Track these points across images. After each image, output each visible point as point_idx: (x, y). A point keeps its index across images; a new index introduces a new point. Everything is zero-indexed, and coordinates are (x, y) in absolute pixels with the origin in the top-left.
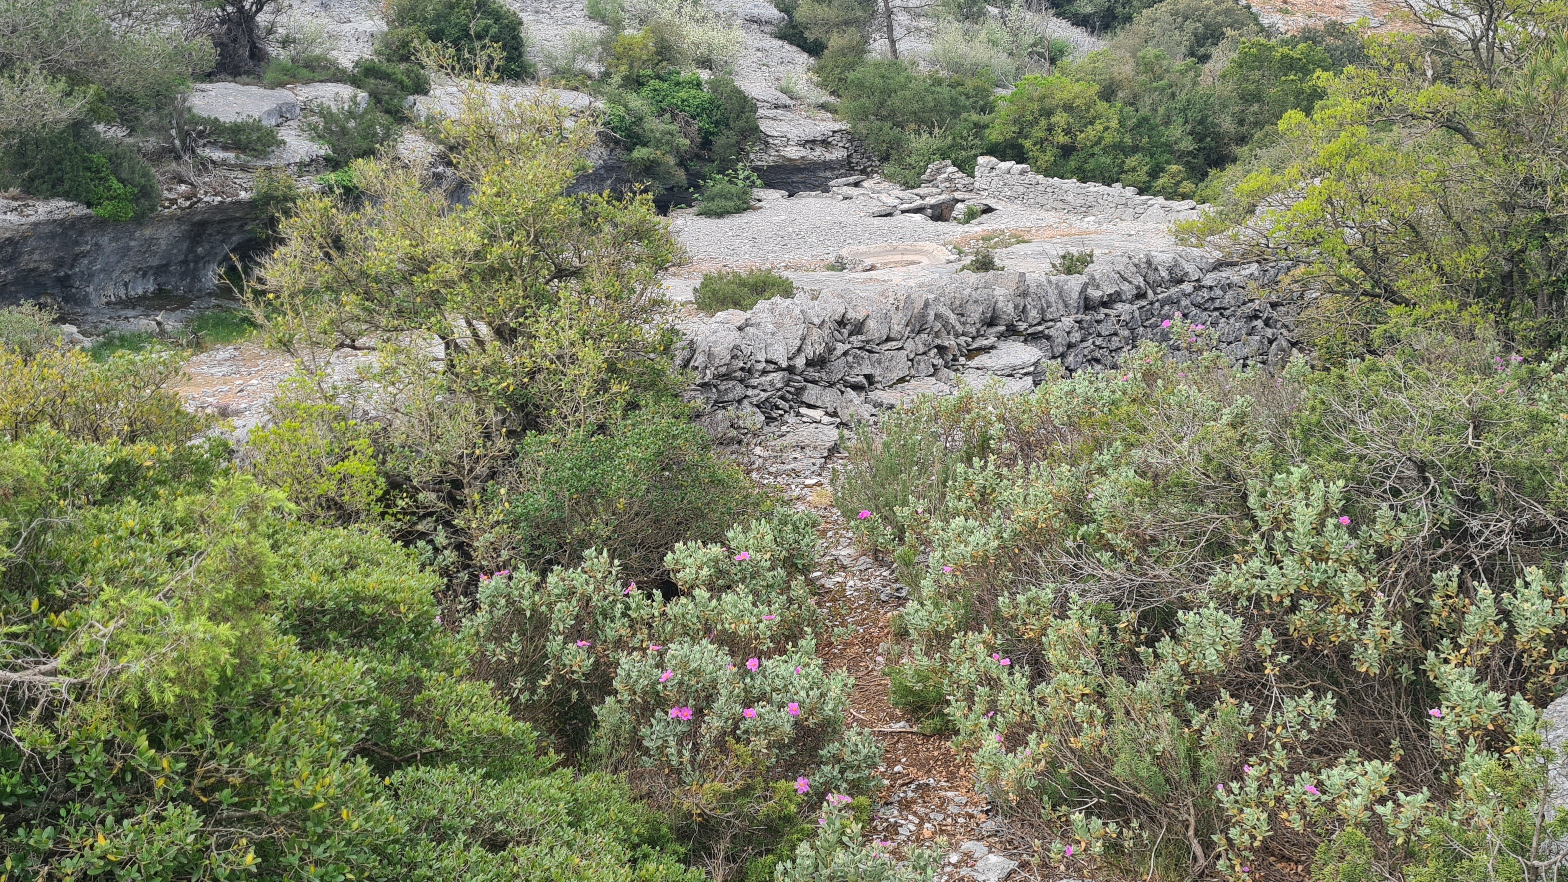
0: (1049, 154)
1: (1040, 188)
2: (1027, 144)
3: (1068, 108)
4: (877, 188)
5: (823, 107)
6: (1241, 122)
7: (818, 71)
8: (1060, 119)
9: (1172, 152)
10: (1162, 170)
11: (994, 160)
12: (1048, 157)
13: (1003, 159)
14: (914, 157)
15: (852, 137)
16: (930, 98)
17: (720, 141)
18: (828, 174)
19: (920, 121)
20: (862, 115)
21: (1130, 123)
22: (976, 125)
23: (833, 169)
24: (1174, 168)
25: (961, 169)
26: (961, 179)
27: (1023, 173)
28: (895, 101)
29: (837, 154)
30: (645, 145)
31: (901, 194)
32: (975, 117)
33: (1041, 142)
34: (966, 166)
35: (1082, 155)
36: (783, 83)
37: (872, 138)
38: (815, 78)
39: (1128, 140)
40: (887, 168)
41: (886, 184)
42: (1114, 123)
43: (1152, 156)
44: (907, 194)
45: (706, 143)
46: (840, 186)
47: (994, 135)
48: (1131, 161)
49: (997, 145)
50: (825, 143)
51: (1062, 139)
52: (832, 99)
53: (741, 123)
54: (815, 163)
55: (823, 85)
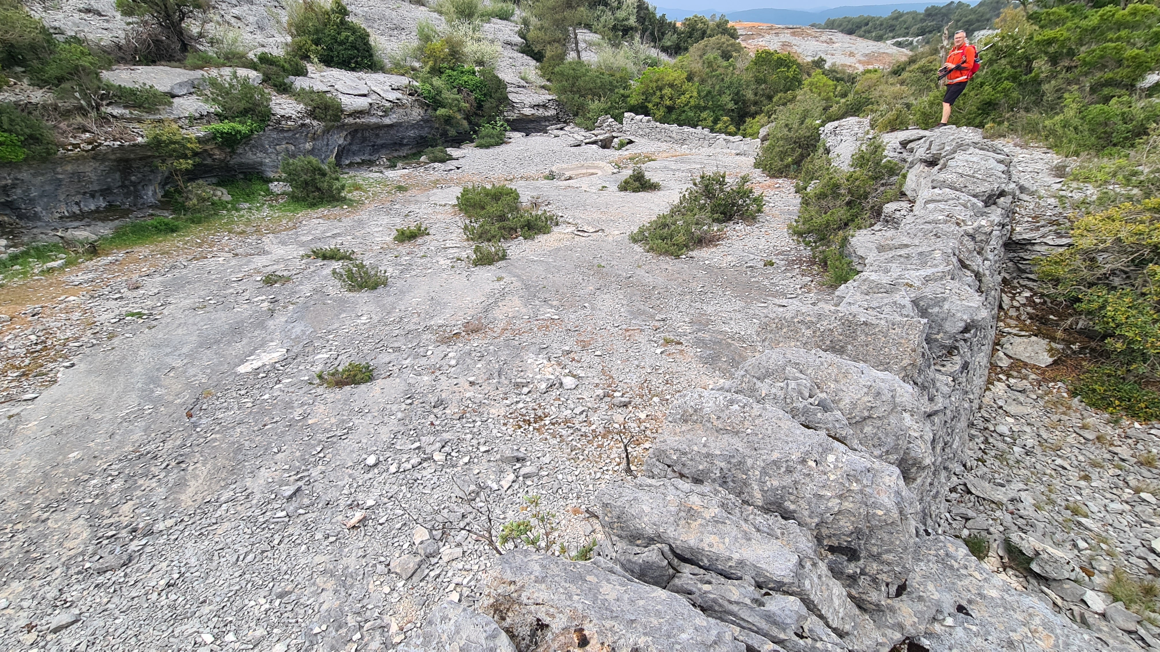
0: (661, 111)
1: (658, 130)
2: (650, 105)
3: (671, 86)
4: (572, 130)
5: (543, 87)
6: (756, 94)
7: (541, 69)
8: (667, 91)
9: (724, 110)
10: (719, 120)
11: (633, 115)
12: (661, 112)
13: (637, 114)
14: (591, 114)
15: (559, 103)
16: (598, 81)
17: (487, 105)
18: (547, 124)
19: (594, 94)
20: (563, 91)
21: (703, 94)
22: (623, 95)
23: (549, 121)
24: (725, 118)
25: (616, 120)
26: (616, 125)
27: (649, 121)
28: (580, 83)
29: (551, 112)
30: (444, 107)
31: (585, 134)
32: (622, 91)
33: (657, 104)
34: (618, 118)
35: (678, 111)
36: (523, 75)
37: (569, 103)
38: (540, 73)
39: (702, 104)
40: (578, 120)
41: (577, 129)
42: (695, 94)
43: (714, 112)
44: (588, 134)
45: (480, 107)
46: (553, 130)
47: (632, 101)
48: (704, 115)
49: (634, 106)
50: (544, 106)
51: (668, 103)
52: (548, 83)
53: (498, 95)
54: (539, 117)
55: (543, 76)
